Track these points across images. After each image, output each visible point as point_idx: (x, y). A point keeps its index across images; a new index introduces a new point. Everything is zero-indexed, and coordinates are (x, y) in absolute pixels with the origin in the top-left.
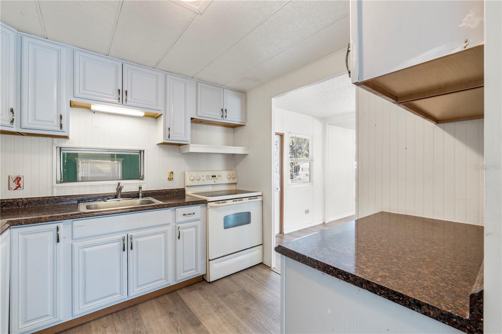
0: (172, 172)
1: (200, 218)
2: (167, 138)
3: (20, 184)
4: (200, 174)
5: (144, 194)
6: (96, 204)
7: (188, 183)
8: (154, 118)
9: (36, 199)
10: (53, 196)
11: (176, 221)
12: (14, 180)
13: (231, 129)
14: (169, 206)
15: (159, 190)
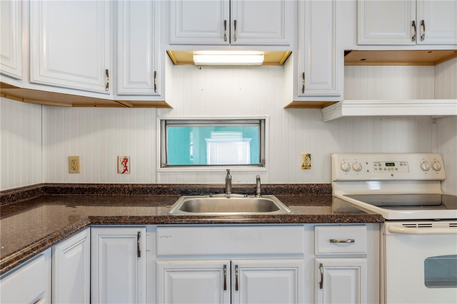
0: (309, 155)
1: (366, 252)
2: (300, 92)
3: (127, 167)
4: (361, 159)
5: (265, 189)
6: (199, 200)
7: (338, 174)
8: (280, 65)
9: (140, 186)
10: (157, 183)
11: (316, 252)
12: (122, 161)
13: (430, 69)
14: (301, 220)
15: (287, 185)
